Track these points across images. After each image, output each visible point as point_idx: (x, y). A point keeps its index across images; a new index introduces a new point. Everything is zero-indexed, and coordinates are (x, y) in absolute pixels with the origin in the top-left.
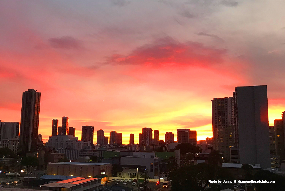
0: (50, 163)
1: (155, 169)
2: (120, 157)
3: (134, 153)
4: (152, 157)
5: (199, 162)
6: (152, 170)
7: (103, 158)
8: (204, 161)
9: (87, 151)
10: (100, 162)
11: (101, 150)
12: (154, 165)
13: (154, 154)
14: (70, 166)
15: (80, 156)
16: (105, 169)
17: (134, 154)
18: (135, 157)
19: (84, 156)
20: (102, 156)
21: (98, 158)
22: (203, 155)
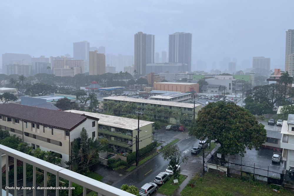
0: (155, 82)
1: (233, 88)
2: (205, 79)
5: (271, 82)
6: (230, 89)
7: (192, 79)
8: (275, 82)
9: (180, 74)
10: (189, 82)
11: (191, 74)
12: (231, 85)
13: (231, 77)
14: (168, 85)
15: (175, 78)
16: (194, 87)
17: (216, 77)
18: (217, 79)
19: (178, 78)
20: (191, 79)
21: (188, 79)
22: (275, 77)
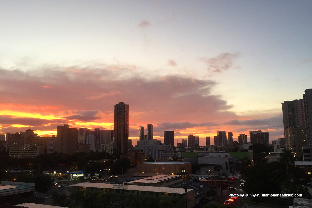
0: (139, 163)
1: (230, 167)
2: (198, 157)
3: (210, 153)
4: (226, 156)
6: (227, 168)
7: (183, 158)
9: (169, 152)
11: (181, 152)
13: (228, 154)
14: (155, 165)
15: (163, 156)
16: (185, 167)
18: (211, 157)
19: (167, 156)
